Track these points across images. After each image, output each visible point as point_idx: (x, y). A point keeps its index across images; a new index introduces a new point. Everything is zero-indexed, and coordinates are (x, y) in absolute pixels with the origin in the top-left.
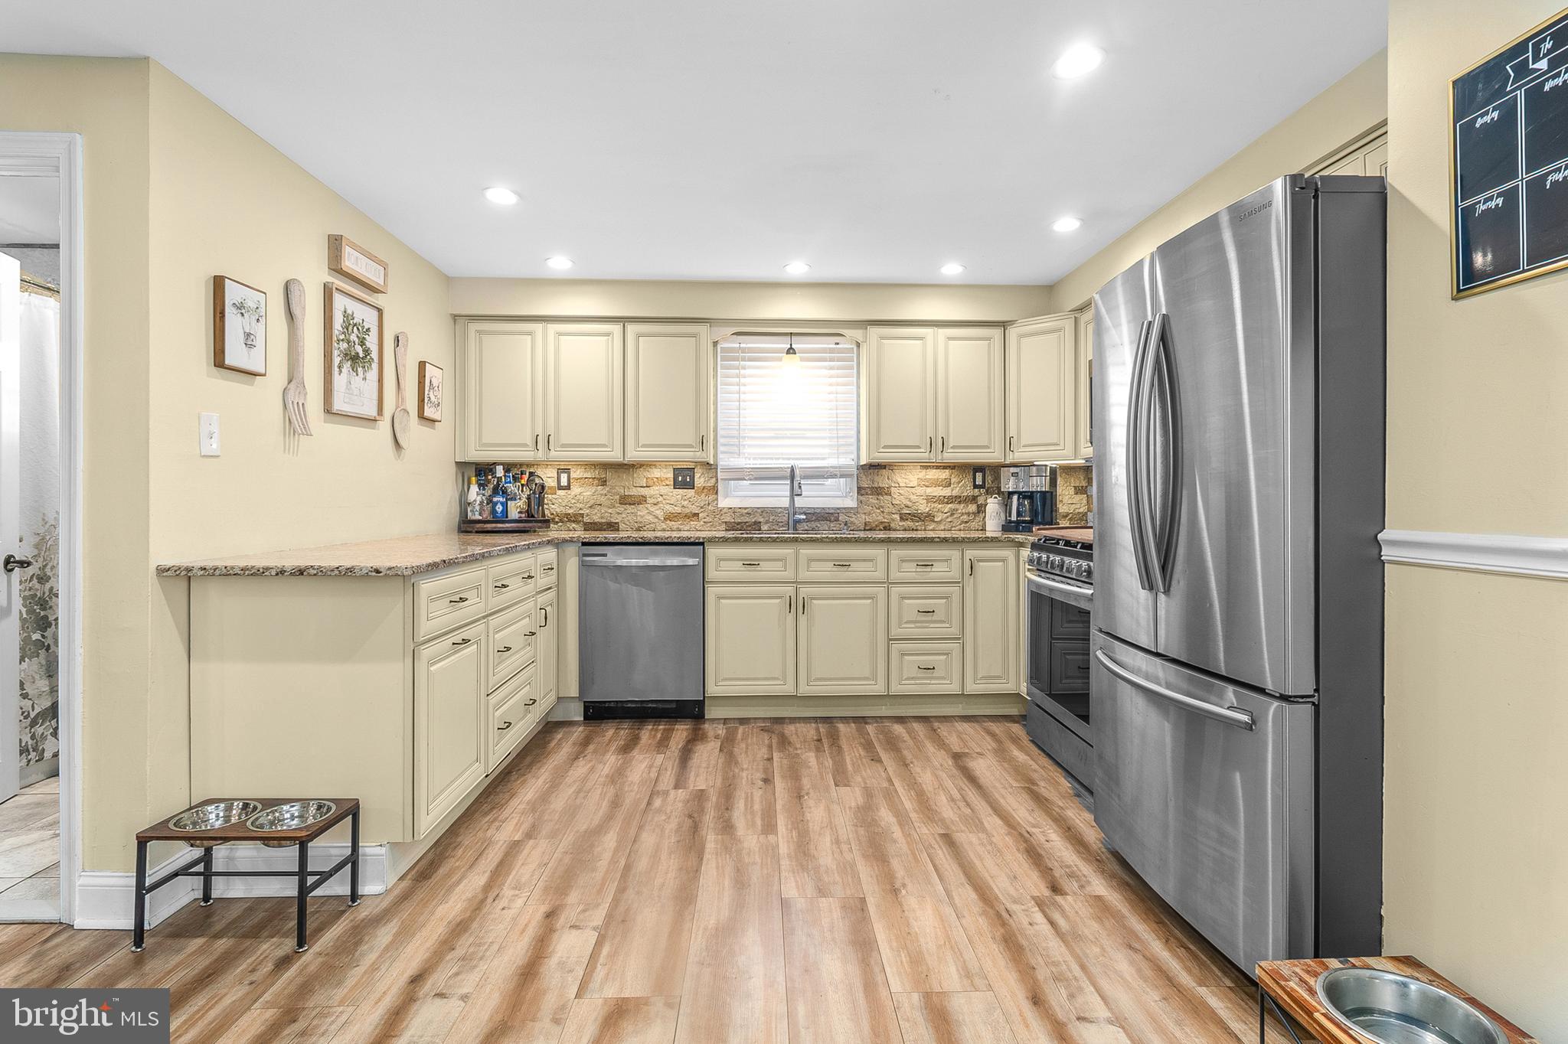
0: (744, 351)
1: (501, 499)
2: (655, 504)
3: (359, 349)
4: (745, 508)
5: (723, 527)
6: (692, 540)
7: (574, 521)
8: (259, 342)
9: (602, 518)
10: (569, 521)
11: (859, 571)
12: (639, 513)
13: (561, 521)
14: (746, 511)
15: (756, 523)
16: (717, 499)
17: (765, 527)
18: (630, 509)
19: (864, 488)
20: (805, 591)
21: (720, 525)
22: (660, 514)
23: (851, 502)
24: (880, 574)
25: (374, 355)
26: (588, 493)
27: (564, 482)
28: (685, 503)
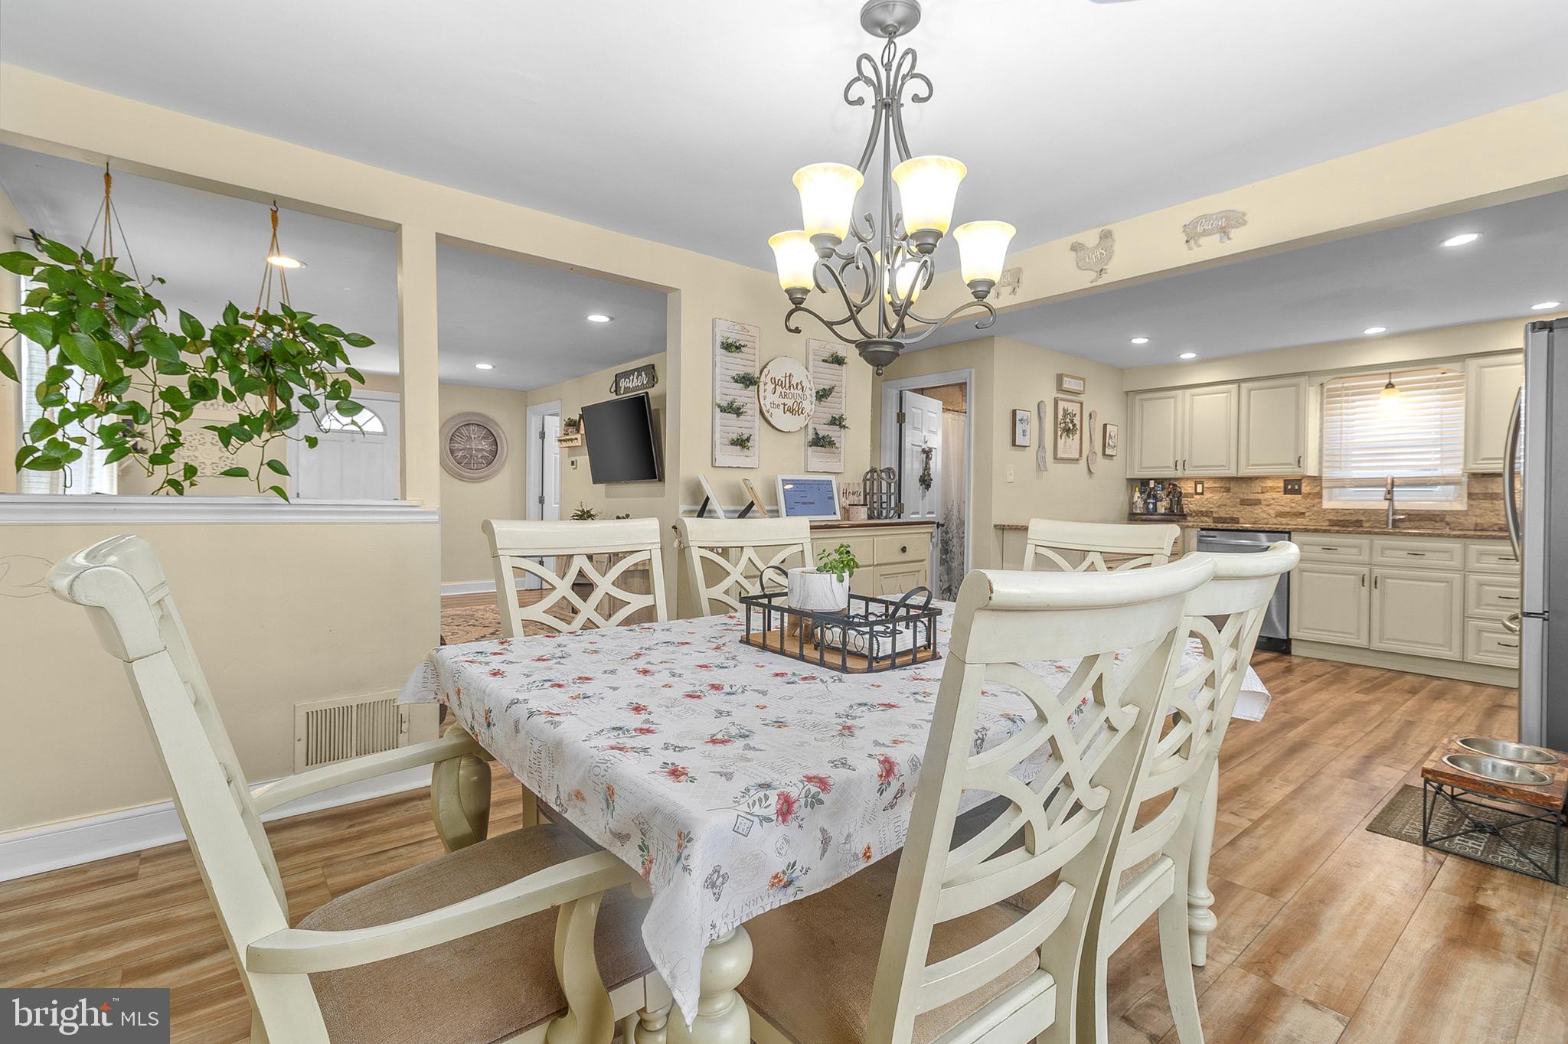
0: (1347, 388)
1: (1152, 501)
2: (1268, 505)
3: (1070, 425)
4: (1348, 510)
5: (1327, 523)
6: (1280, 530)
7: (1206, 516)
8: (1028, 433)
9: (1227, 514)
10: (1203, 515)
11: (1430, 560)
12: (1255, 511)
13: (1197, 515)
14: (1349, 511)
15: (1357, 521)
16: (1321, 502)
17: (1365, 525)
18: (1248, 508)
19: (1475, 494)
20: (1377, 572)
21: (1324, 521)
22: (1271, 512)
23: (1461, 506)
24: (1456, 563)
25: (1078, 427)
26: (1217, 497)
27: (1199, 490)
28: (1294, 505)
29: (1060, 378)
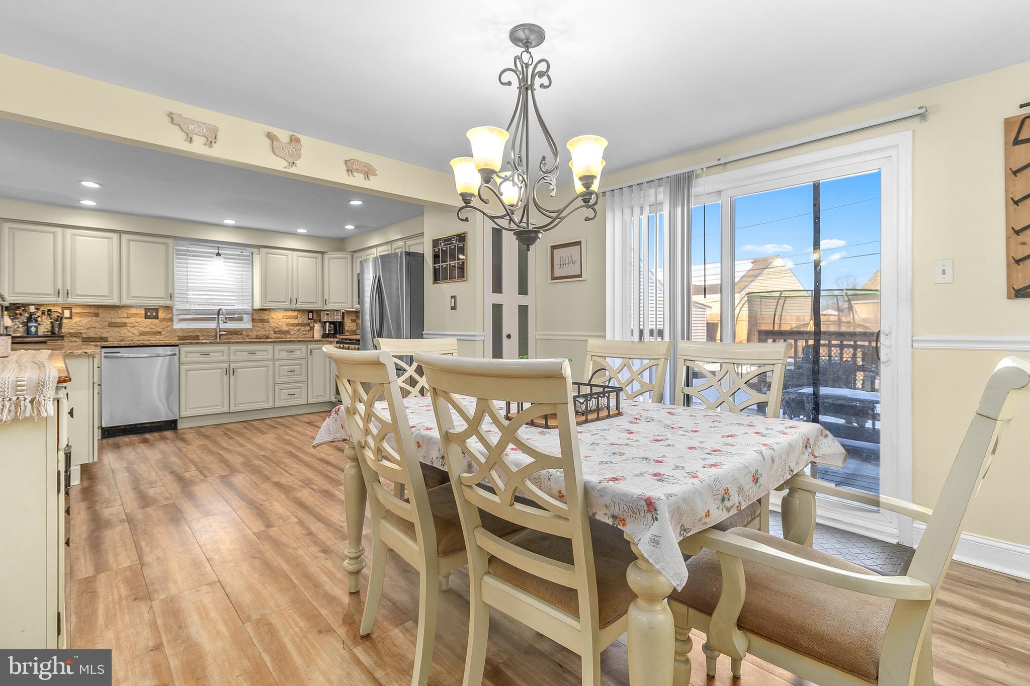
0: (189, 251)
1: (34, 325)
2: (133, 327)
4: (190, 329)
5: (177, 338)
6: (172, 344)
7: (75, 337)
9: (96, 334)
10: (72, 336)
11: (259, 356)
12: (122, 332)
14: (190, 331)
15: (196, 336)
16: (173, 325)
17: (201, 337)
18: (116, 329)
19: (256, 319)
20: (233, 365)
21: (175, 337)
22: (136, 332)
23: (249, 326)
24: (270, 356)
26: (85, 321)
27: (66, 315)
28: (153, 326)
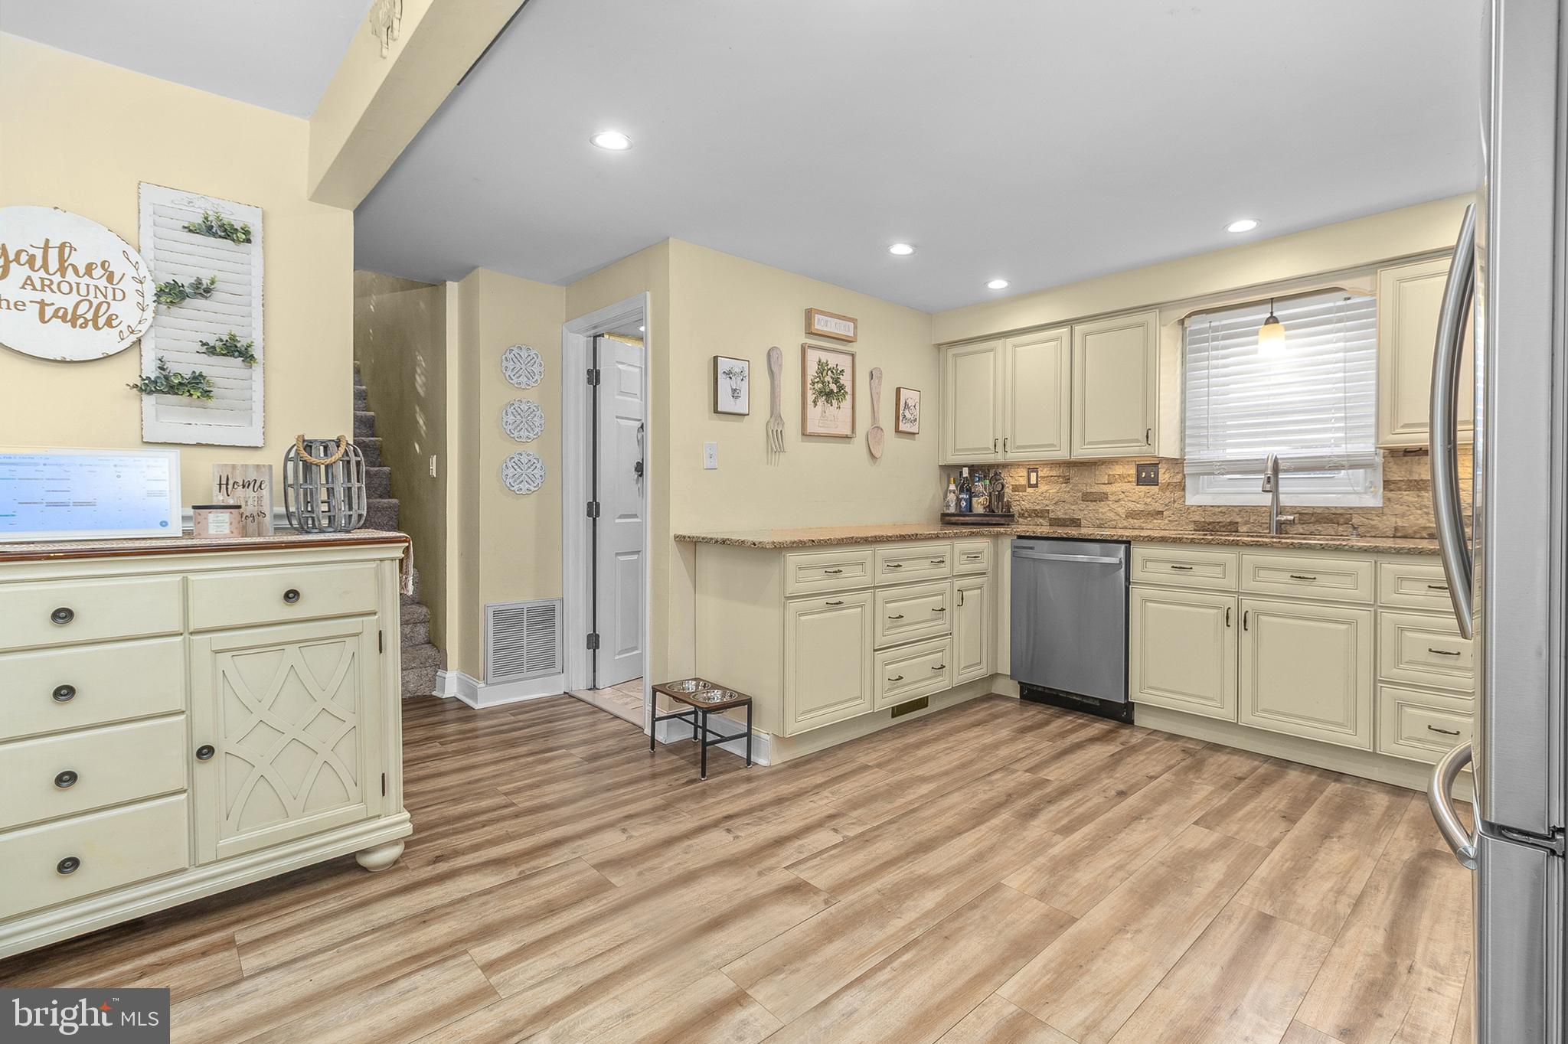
0: (1216, 329)
1: (965, 496)
2: (1116, 501)
3: (834, 387)
4: (1219, 507)
5: (1191, 526)
6: (1115, 538)
7: (1041, 517)
8: (744, 393)
9: (1066, 514)
10: (1037, 516)
11: (1326, 587)
12: (1101, 510)
13: (1030, 516)
14: (1219, 510)
15: (1231, 523)
16: (1184, 496)
17: (1243, 529)
18: (1092, 506)
19: (1394, 482)
20: (1248, 604)
21: (1187, 524)
22: (1122, 511)
23: (1373, 500)
24: (1364, 593)
25: (848, 389)
26: (1054, 491)
27: (1033, 481)
28: (1148, 500)
29: (809, 314)
